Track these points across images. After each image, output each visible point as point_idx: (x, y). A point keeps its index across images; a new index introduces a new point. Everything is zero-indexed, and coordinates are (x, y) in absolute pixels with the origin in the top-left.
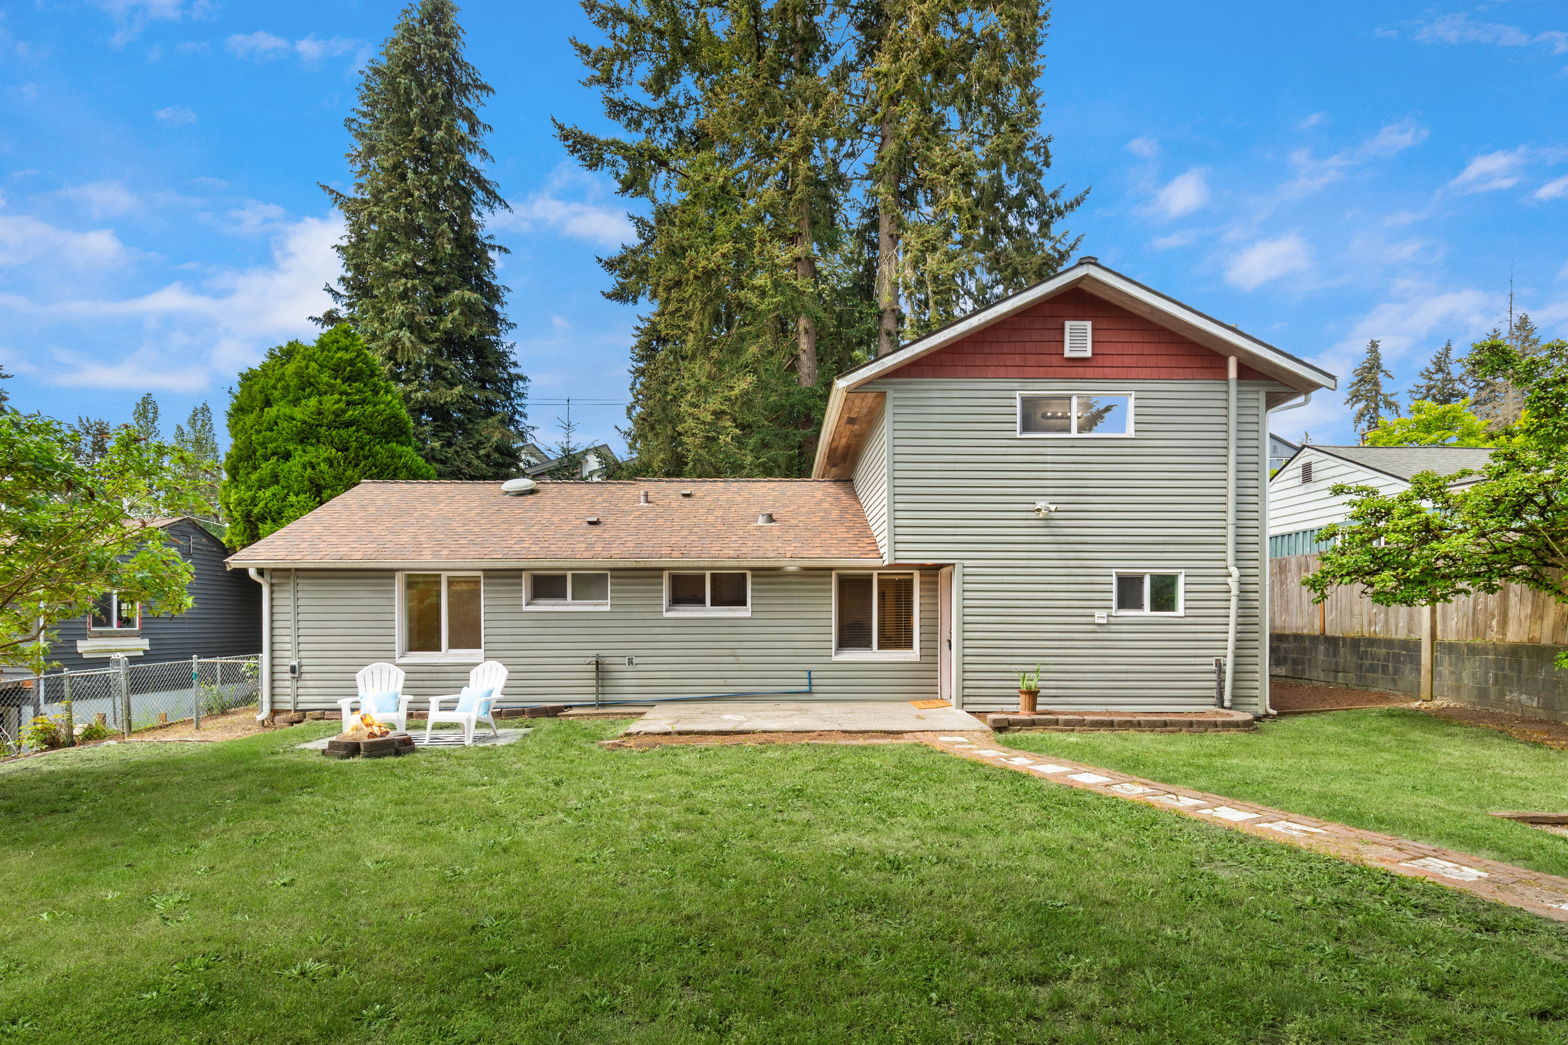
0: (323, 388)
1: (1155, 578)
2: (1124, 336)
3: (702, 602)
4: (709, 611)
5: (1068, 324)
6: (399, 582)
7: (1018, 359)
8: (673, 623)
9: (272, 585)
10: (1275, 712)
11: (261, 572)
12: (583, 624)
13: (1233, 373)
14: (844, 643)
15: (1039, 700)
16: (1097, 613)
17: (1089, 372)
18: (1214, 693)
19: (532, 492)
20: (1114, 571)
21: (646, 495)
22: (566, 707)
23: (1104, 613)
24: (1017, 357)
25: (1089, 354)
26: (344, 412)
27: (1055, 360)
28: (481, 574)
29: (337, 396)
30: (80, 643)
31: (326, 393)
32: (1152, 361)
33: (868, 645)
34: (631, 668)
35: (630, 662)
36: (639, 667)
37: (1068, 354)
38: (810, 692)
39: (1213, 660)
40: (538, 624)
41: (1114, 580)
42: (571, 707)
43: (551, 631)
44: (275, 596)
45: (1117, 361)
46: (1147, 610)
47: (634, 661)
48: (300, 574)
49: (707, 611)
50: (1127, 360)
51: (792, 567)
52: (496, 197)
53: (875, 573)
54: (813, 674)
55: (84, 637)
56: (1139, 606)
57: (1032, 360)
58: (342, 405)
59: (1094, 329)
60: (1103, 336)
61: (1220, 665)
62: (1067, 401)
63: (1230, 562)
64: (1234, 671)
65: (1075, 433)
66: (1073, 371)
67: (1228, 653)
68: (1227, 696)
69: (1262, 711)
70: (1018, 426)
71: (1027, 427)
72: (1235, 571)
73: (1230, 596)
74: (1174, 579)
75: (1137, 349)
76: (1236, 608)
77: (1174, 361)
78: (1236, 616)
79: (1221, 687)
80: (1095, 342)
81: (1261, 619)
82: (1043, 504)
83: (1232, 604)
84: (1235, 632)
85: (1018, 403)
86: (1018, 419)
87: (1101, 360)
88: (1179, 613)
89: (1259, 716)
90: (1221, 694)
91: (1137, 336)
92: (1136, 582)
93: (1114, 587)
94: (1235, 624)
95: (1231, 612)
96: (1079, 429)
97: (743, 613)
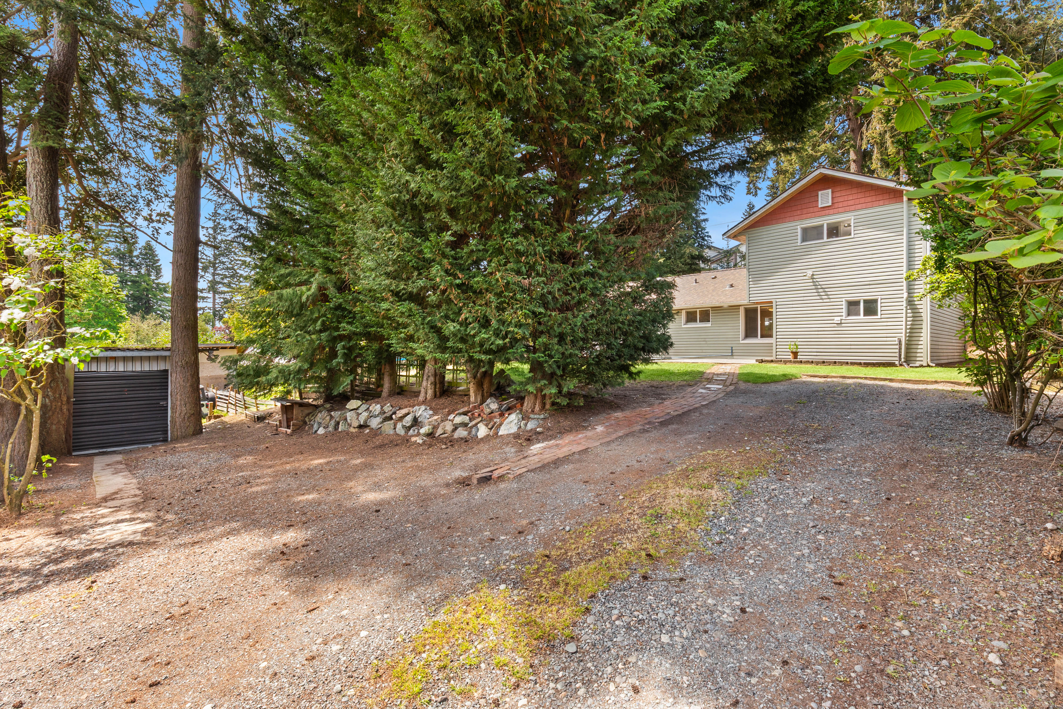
1: (865, 301)
2: (848, 192)
3: (696, 321)
4: (699, 325)
5: (820, 193)
7: (799, 212)
8: (685, 329)
10: (934, 365)
13: (905, 198)
14: (747, 336)
15: (799, 356)
16: (836, 318)
17: (831, 211)
18: (897, 355)
20: (844, 299)
21: (696, 280)
23: (839, 318)
25: (830, 204)
27: (815, 209)
32: (862, 200)
33: (756, 336)
37: (820, 206)
38: (732, 355)
39: (896, 339)
41: (845, 303)
45: (845, 204)
46: (862, 317)
49: (697, 324)
50: (850, 203)
51: (725, 305)
53: (758, 306)
54: (733, 348)
57: (805, 211)
59: (833, 192)
60: (837, 194)
61: (900, 341)
62: (822, 226)
63: (905, 290)
64: (906, 344)
65: (825, 239)
66: (823, 213)
67: (903, 335)
68: (903, 356)
69: (925, 364)
70: (799, 241)
71: (804, 240)
72: (905, 295)
73: (904, 308)
74: (876, 301)
75: (855, 196)
76: (907, 313)
77: (874, 198)
78: (907, 317)
79: (900, 352)
80: (833, 198)
81: (924, 318)
82: (810, 273)
83: (904, 311)
84: (906, 325)
85: (799, 231)
86: (799, 237)
87: (836, 205)
88: (879, 317)
89: (922, 366)
90: (900, 355)
91: (854, 191)
92: (857, 303)
93: (844, 306)
94: (906, 321)
95: (904, 315)
96: (828, 237)
97: (708, 325)
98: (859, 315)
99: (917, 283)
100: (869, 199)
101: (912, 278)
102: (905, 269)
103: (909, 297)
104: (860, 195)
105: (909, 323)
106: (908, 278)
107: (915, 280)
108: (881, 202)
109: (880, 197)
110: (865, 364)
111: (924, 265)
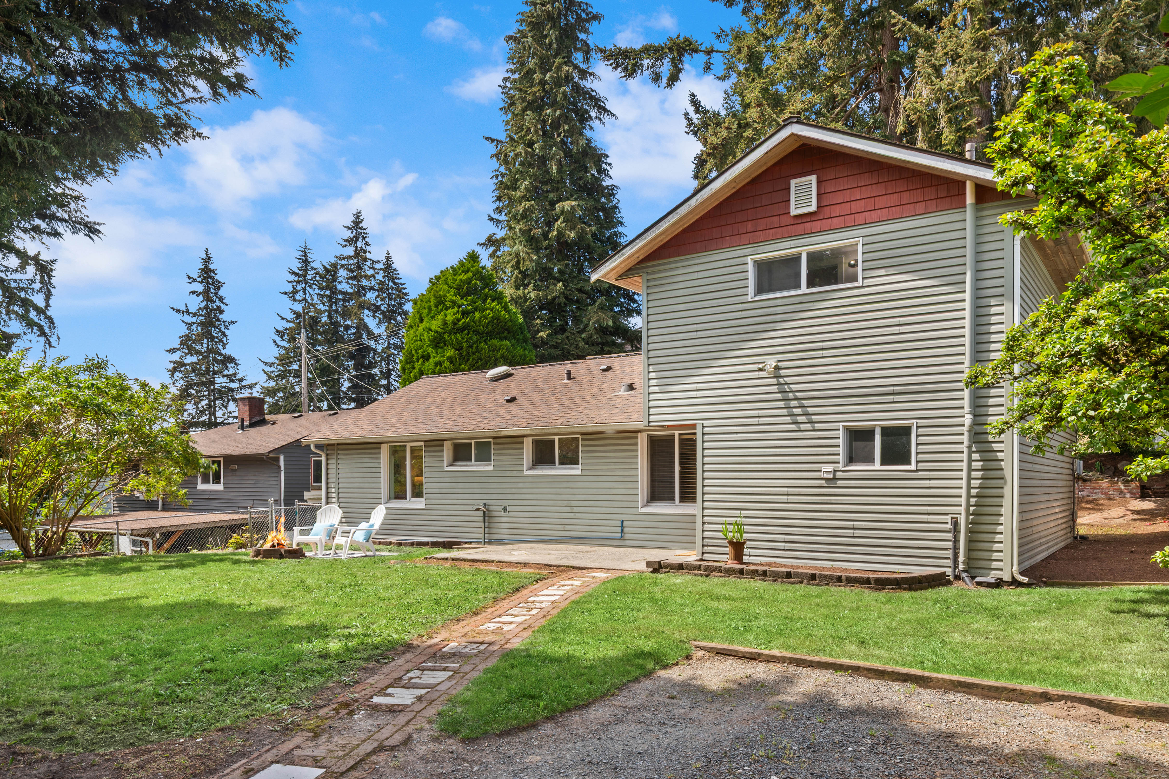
0: (448, 304)
1: (886, 431)
2: (852, 183)
3: (553, 462)
5: (793, 182)
6: (385, 450)
7: (750, 226)
8: (530, 479)
9: (327, 455)
10: (1026, 580)
11: (317, 446)
12: (478, 480)
13: (970, 198)
14: (654, 496)
15: (746, 551)
16: (825, 468)
17: (817, 226)
18: (950, 554)
19: (507, 376)
20: (841, 424)
21: (569, 373)
22: (466, 543)
23: (830, 468)
24: (750, 224)
25: (813, 208)
26: (459, 320)
27: (784, 220)
28: (422, 444)
29: (456, 309)
30: (305, 493)
31: (449, 307)
32: (881, 202)
33: (672, 498)
34: (506, 514)
35: (505, 509)
36: (511, 514)
37: (794, 212)
38: (622, 538)
39: (948, 518)
40: (454, 480)
41: (840, 433)
42: (471, 543)
43: (460, 485)
44: (329, 462)
45: (846, 209)
46: (877, 465)
47: (508, 509)
48: (340, 447)
49: (556, 469)
50: (856, 206)
51: (609, 429)
52: (605, 110)
53: (677, 433)
54: (625, 523)
55: (308, 490)
56: (870, 460)
57: (762, 224)
58: (459, 316)
59: (819, 182)
60: (829, 187)
61: (956, 524)
62: (796, 259)
63: (967, 409)
64: (969, 531)
65: (804, 289)
66: (800, 228)
67: (962, 510)
68: (961, 558)
69: (1007, 578)
70: (751, 290)
71: (760, 289)
72: (968, 420)
73: (964, 447)
74: (907, 430)
75: (866, 192)
76: (970, 460)
77: (905, 197)
78: (970, 470)
79: (956, 548)
80: (819, 195)
81: (1007, 473)
82: (771, 362)
83: (965, 456)
84: (969, 487)
85: (750, 267)
86: (751, 283)
87: (827, 212)
88: (913, 467)
89: (999, 584)
90: (956, 556)
91: (864, 180)
92: (865, 435)
93: (841, 441)
94: (970, 478)
95: (964, 465)
96: (810, 285)
97: (575, 471)
98: (872, 461)
99: (993, 392)
100: (894, 199)
101: (982, 381)
102: (967, 359)
103: (975, 423)
104: (877, 190)
105: (975, 483)
106: (972, 381)
107: (988, 386)
108: (920, 207)
109: (918, 195)
110: (878, 581)
111: (1010, 349)
